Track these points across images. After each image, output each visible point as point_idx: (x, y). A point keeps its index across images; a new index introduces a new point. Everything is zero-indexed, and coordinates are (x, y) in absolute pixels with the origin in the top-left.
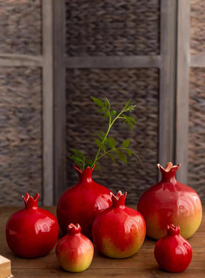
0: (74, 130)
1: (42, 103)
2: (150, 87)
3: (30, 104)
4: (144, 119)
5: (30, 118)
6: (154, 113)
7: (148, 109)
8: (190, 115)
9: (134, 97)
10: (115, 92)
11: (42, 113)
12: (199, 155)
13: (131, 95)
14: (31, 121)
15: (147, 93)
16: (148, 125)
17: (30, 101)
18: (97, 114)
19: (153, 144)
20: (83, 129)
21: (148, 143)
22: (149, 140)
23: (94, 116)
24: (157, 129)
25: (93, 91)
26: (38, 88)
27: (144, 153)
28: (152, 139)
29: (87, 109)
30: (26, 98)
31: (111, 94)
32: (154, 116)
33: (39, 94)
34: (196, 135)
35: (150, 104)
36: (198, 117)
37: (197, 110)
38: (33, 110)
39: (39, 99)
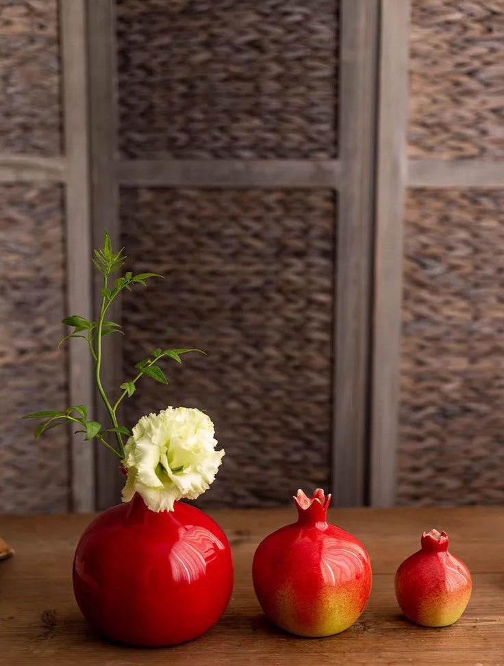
0: (141, 327)
1: (64, 266)
2: (315, 232)
3: (38, 269)
4: (302, 303)
5: (39, 301)
6: (324, 290)
7: (310, 282)
8: (406, 296)
9: (277, 255)
10: (234, 241)
11: (65, 288)
12: (425, 384)
13: (273, 250)
14: (42, 308)
15: (308, 245)
16: (309, 319)
17: (38, 262)
18: (192, 291)
19: (320, 361)
20: (159, 326)
21: (310, 358)
22: (311, 351)
23: (186, 296)
24: (330, 327)
25: (182, 239)
26: (54, 232)
27: (300, 380)
28: (320, 351)
29: (170, 280)
30: (28, 256)
31: (226, 246)
32: (323, 298)
33: (59, 246)
34: (417, 340)
35: (314, 270)
36: (421, 301)
37: (421, 285)
38: (46, 282)
39: (60, 257)
